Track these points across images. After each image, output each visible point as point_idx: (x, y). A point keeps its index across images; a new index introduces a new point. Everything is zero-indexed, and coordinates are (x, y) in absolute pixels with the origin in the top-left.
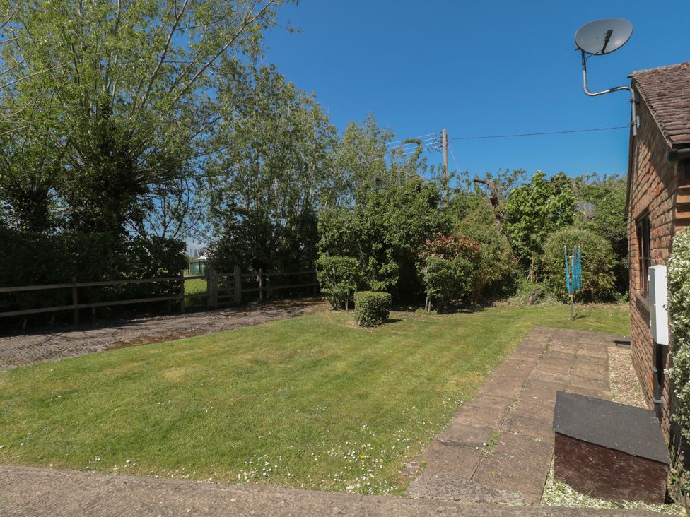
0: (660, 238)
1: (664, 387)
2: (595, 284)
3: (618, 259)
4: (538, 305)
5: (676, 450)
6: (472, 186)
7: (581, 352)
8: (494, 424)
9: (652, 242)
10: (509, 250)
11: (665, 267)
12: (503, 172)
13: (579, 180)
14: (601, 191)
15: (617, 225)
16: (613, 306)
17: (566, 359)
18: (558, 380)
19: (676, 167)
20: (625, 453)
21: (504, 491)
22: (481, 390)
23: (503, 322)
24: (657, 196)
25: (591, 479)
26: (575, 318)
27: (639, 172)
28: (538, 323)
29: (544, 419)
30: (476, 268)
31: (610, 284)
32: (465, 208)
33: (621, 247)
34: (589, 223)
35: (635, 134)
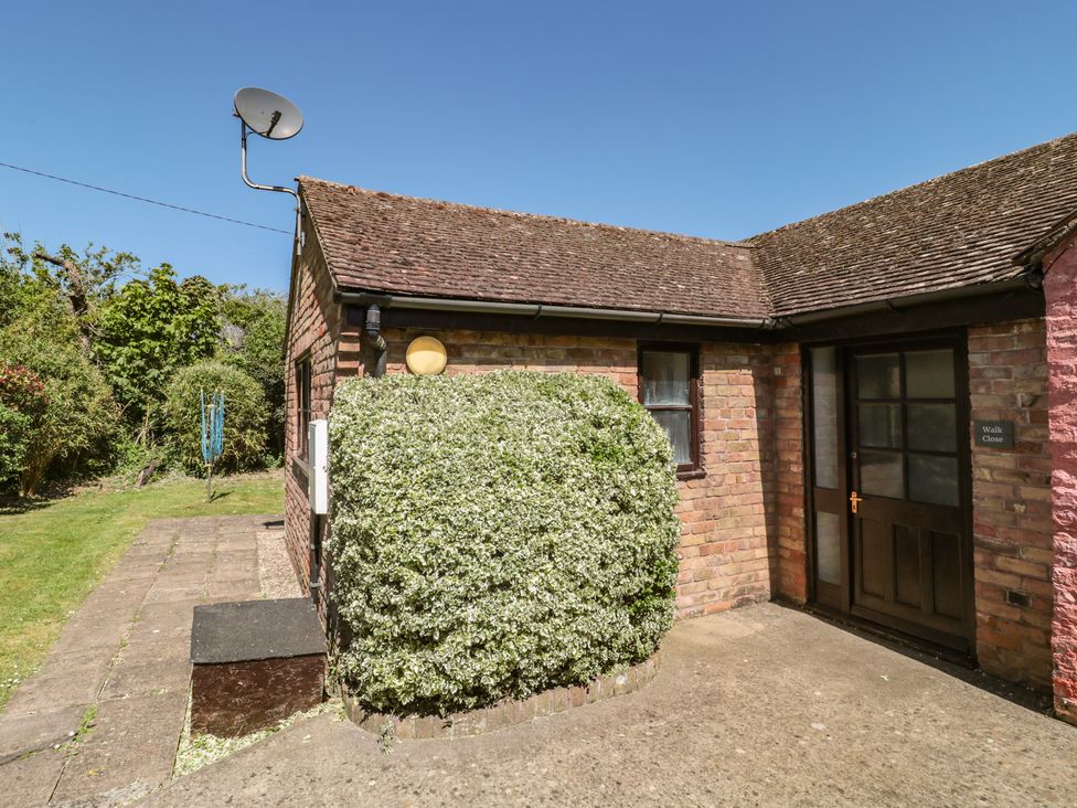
0: (322, 387)
1: (321, 565)
2: (240, 445)
3: (272, 410)
4: (155, 485)
5: (333, 636)
6: (30, 264)
7: (221, 547)
8: (86, 696)
9: (313, 391)
10: (106, 391)
11: (326, 422)
12: (95, 250)
13: (223, 290)
14: (252, 311)
15: (272, 362)
16: (263, 475)
17: (200, 562)
18: (192, 594)
19: (339, 311)
20: (281, 658)
21: (112, 790)
22: (55, 648)
23: (90, 521)
24: (320, 337)
25: (242, 712)
26: (212, 498)
27: (302, 301)
28: (155, 514)
29: (172, 658)
30: (36, 424)
31: (260, 444)
32: (12, 307)
33: (275, 394)
34: (237, 357)
35: (299, 253)
